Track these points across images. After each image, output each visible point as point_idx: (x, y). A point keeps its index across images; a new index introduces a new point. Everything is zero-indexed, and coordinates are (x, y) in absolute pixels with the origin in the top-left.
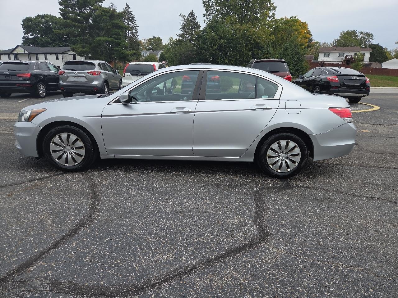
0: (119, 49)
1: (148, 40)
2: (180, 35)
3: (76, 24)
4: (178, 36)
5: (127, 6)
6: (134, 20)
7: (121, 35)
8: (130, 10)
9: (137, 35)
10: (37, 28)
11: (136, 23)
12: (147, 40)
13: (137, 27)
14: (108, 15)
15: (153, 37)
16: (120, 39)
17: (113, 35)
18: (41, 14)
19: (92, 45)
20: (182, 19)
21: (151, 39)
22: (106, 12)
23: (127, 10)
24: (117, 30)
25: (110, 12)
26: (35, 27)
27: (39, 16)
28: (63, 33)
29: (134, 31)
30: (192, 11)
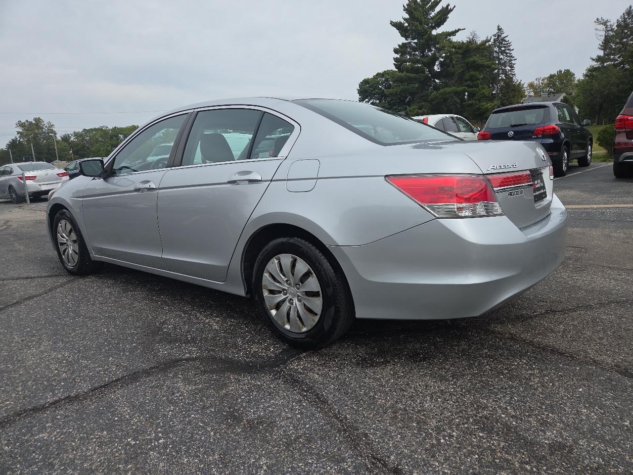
0: (474, 102)
1: (547, 78)
2: (599, 59)
3: (413, 75)
4: (594, 60)
5: (499, 29)
6: (509, 50)
7: (478, 80)
8: (503, 36)
9: (513, 74)
10: (375, 91)
11: (513, 53)
12: (543, 80)
13: (514, 60)
14: (460, 51)
15: (557, 72)
16: (477, 86)
17: (466, 81)
18: (381, 71)
19: (434, 103)
20: (602, 27)
21: (552, 76)
22: (458, 49)
23: (499, 36)
24: (472, 73)
25: (464, 46)
26: (372, 91)
27: (378, 74)
28: (396, 92)
29: (508, 68)
30: (630, 7)
